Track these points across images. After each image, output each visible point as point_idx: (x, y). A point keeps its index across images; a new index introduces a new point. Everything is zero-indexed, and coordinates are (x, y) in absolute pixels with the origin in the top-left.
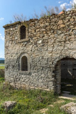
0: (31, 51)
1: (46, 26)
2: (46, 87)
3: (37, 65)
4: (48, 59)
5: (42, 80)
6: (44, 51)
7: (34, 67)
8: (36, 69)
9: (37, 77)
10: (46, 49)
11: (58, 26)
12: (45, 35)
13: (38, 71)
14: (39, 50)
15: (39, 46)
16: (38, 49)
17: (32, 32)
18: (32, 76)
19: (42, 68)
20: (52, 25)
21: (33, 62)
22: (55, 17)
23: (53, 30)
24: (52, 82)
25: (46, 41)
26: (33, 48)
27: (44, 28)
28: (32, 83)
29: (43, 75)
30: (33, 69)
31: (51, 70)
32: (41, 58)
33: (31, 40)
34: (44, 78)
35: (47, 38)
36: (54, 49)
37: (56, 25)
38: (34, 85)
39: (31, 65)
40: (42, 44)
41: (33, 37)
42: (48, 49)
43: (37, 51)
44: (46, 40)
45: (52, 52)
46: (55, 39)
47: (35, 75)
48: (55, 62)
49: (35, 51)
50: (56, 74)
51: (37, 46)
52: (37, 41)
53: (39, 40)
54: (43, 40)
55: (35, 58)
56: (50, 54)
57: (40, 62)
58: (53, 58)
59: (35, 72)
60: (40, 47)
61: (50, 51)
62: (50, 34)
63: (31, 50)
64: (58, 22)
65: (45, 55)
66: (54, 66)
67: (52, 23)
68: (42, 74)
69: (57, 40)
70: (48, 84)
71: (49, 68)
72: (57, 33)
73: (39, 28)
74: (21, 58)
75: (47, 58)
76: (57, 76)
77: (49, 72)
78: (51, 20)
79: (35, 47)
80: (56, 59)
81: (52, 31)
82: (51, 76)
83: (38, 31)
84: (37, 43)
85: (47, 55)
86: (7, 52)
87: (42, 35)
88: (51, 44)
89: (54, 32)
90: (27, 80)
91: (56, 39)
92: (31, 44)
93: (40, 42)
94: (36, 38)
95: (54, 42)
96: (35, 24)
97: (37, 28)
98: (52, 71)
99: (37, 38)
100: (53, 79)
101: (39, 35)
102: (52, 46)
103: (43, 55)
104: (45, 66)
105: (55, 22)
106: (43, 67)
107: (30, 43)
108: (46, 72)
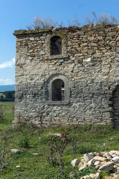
0: (72, 72)
1: (99, 41)
2: (99, 120)
3: (83, 92)
4: (101, 83)
5: (91, 112)
6: (95, 72)
7: (77, 95)
8: (80, 97)
9: (84, 108)
10: (99, 70)
11: (117, 42)
12: (97, 51)
13: (84, 100)
14: (86, 70)
15: (86, 65)
16: (84, 70)
17: (74, 47)
18: (74, 107)
19: (91, 95)
20: (108, 40)
21: (75, 87)
22: (113, 31)
23: (110, 46)
24: (109, 113)
25: (99, 60)
26: (76, 68)
27: (94, 42)
28: (74, 117)
29: (93, 105)
30: (76, 97)
31: (106, 97)
32: (89, 82)
33: (71, 57)
34: (95, 108)
35: (101, 56)
36: (111, 70)
37: (115, 40)
38: (77, 120)
39: (71, 92)
40: (91, 64)
41: (76, 53)
42: (101, 70)
43: (83, 73)
44: (98, 58)
45: (108, 74)
46: (112, 57)
47: (79, 105)
48: (113, 87)
49: (78, 72)
50: (113, 103)
51: (83, 66)
52: (82, 59)
53: (86, 57)
54: (93, 58)
55: (79, 82)
56: (105, 77)
57: (88, 87)
58: (110, 82)
59: (79, 101)
60: (89, 67)
61: (104, 73)
62: (104, 51)
63: (71, 70)
64: (117, 37)
65: (97, 78)
66: (111, 92)
67: (107, 38)
68: (91, 103)
69: (116, 59)
70: (102, 116)
71: (103, 94)
72: (116, 51)
73: (87, 42)
74: (51, 82)
75: (100, 81)
76: (115, 105)
77: (103, 99)
78: (105, 34)
79: (79, 67)
80: (115, 82)
81: (108, 48)
82: (107, 105)
83: (85, 46)
84: (82, 61)
85: (100, 78)
86: (21, 72)
87: (91, 52)
88: (106, 64)
89: (111, 49)
90: (63, 114)
91: (114, 58)
92: (72, 63)
93: (89, 60)
94: (81, 54)
95: (111, 61)
96: (79, 36)
97: (83, 42)
98: (108, 98)
99: (83, 55)
100: (111, 108)
101: (86, 51)
102: (109, 66)
103: (93, 78)
104: (97, 92)
105: (113, 37)
106: (93, 94)
107: (70, 61)
108: (98, 101)
